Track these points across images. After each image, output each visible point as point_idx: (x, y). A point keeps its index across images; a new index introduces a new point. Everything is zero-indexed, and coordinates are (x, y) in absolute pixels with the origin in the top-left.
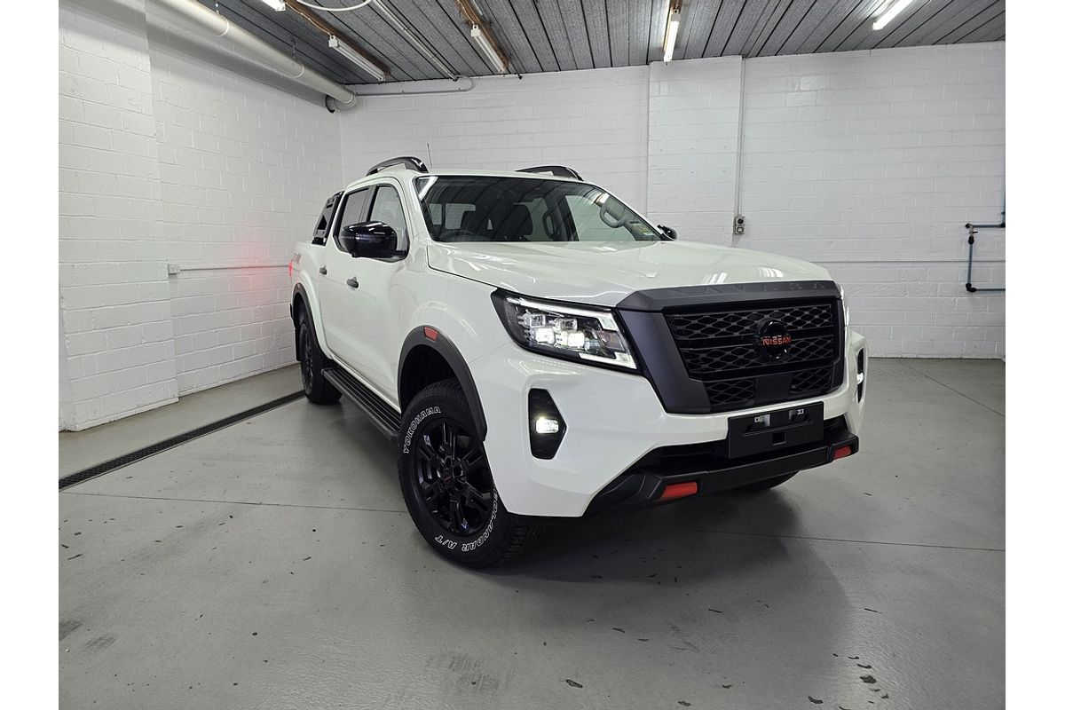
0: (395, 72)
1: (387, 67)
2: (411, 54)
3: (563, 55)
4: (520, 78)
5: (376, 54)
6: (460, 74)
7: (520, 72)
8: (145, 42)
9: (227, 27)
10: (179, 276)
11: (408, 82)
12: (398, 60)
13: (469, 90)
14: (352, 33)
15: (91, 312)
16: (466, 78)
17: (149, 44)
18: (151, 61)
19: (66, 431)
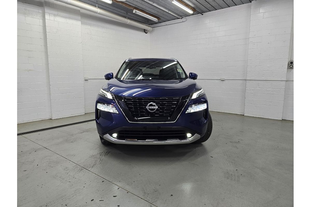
0: (162, 19)
1: (158, 17)
2: (162, 12)
3: (213, 4)
4: (203, 14)
5: (152, 13)
6: (182, 16)
7: (202, 13)
9: (99, 10)
10: (89, 80)
11: (168, 21)
12: (159, 14)
13: (186, 21)
14: (139, 7)
15: (59, 89)
16: (184, 17)
17: (81, 18)
18: (81, 23)
19: (51, 119)
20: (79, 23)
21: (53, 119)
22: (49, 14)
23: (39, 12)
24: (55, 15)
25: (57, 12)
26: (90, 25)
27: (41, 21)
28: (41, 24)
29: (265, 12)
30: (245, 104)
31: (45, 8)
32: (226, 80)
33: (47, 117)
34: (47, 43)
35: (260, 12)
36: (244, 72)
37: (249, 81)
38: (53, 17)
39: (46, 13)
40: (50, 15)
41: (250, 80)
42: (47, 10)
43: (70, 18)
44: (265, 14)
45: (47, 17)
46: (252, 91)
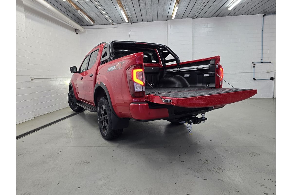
0: (96, 22)
1: (94, 20)
2: (102, 16)
3: (144, 17)
4: (132, 24)
5: (91, 16)
6: (114, 23)
9: (48, 6)
10: (34, 80)
11: (99, 25)
12: (97, 18)
13: (117, 27)
14: (85, 9)
16: (116, 24)
17: (24, 10)
18: (25, 16)
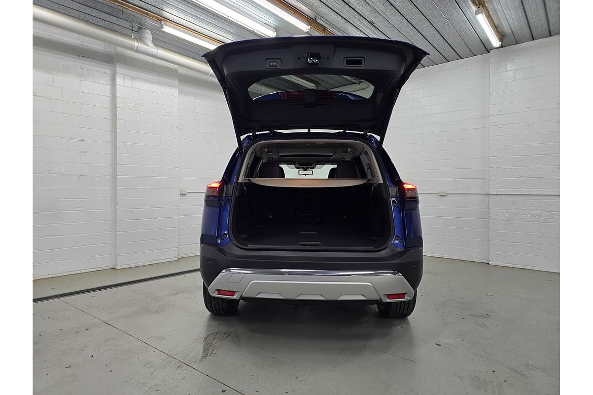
8: (176, 82)
10: (187, 195)
15: (132, 211)
17: (179, 83)
18: (179, 92)
19: (114, 268)
20: (175, 92)
21: (118, 267)
22: (124, 76)
23: (105, 73)
24: (133, 78)
25: (137, 73)
26: (194, 96)
27: (108, 87)
28: (108, 93)
29: (518, 70)
30: (489, 241)
31: (117, 66)
32: (449, 196)
33: (108, 265)
34: (116, 126)
35: (508, 70)
36: (483, 180)
37: (495, 197)
38: (130, 81)
39: (119, 73)
40: (124, 78)
41: (497, 194)
42: (119, 69)
43: (159, 83)
44: (516, 72)
45: (119, 81)
46: (503, 216)
